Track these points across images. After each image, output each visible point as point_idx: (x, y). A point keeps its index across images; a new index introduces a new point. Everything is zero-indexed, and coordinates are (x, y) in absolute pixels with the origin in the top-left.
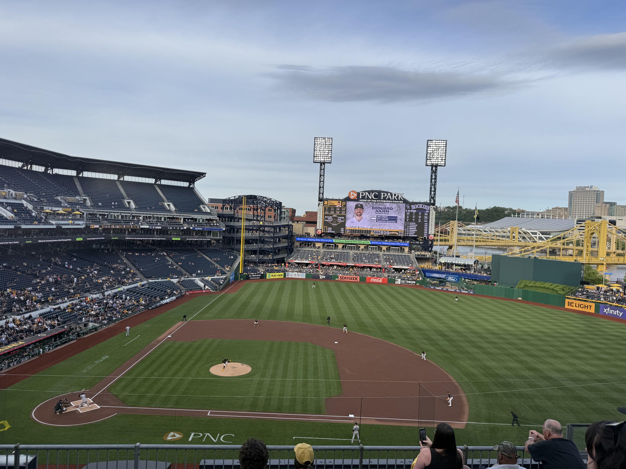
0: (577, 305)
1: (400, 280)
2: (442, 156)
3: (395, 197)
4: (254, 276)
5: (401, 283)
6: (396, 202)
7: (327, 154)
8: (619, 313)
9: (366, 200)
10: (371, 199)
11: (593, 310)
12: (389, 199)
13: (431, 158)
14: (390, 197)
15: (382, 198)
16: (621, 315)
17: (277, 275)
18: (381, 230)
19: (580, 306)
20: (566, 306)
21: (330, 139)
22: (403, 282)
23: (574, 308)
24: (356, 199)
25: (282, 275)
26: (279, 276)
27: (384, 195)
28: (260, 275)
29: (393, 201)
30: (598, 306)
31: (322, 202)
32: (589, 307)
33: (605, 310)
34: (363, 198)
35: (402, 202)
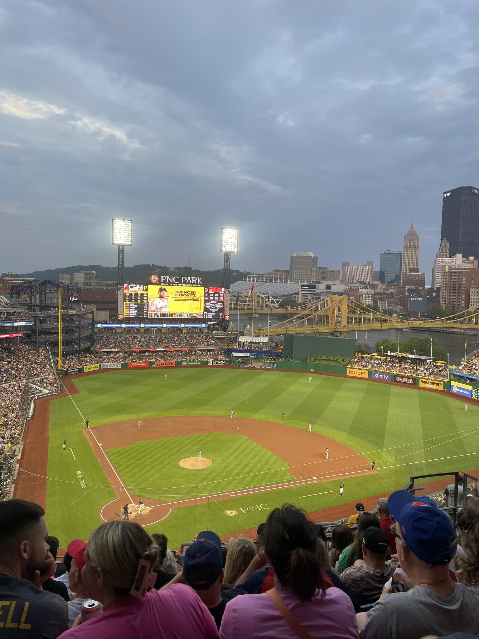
0: (356, 373)
1: (212, 361)
2: (234, 244)
3: (195, 281)
4: (72, 371)
5: (213, 364)
6: (195, 285)
7: (127, 237)
8: (385, 377)
9: (167, 284)
10: (172, 283)
11: (367, 376)
12: (189, 283)
13: (226, 245)
14: (190, 281)
15: (183, 282)
16: (387, 378)
17: (93, 368)
18: (183, 313)
19: (358, 373)
20: (348, 374)
21: (130, 221)
22: (215, 363)
23: (354, 375)
24: (158, 282)
25: (97, 367)
26: (95, 368)
27: (184, 279)
28: (78, 370)
29: (193, 285)
30: (370, 372)
31: (123, 286)
32: (364, 374)
33: (376, 375)
34: (165, 282)
35: (201, 285)
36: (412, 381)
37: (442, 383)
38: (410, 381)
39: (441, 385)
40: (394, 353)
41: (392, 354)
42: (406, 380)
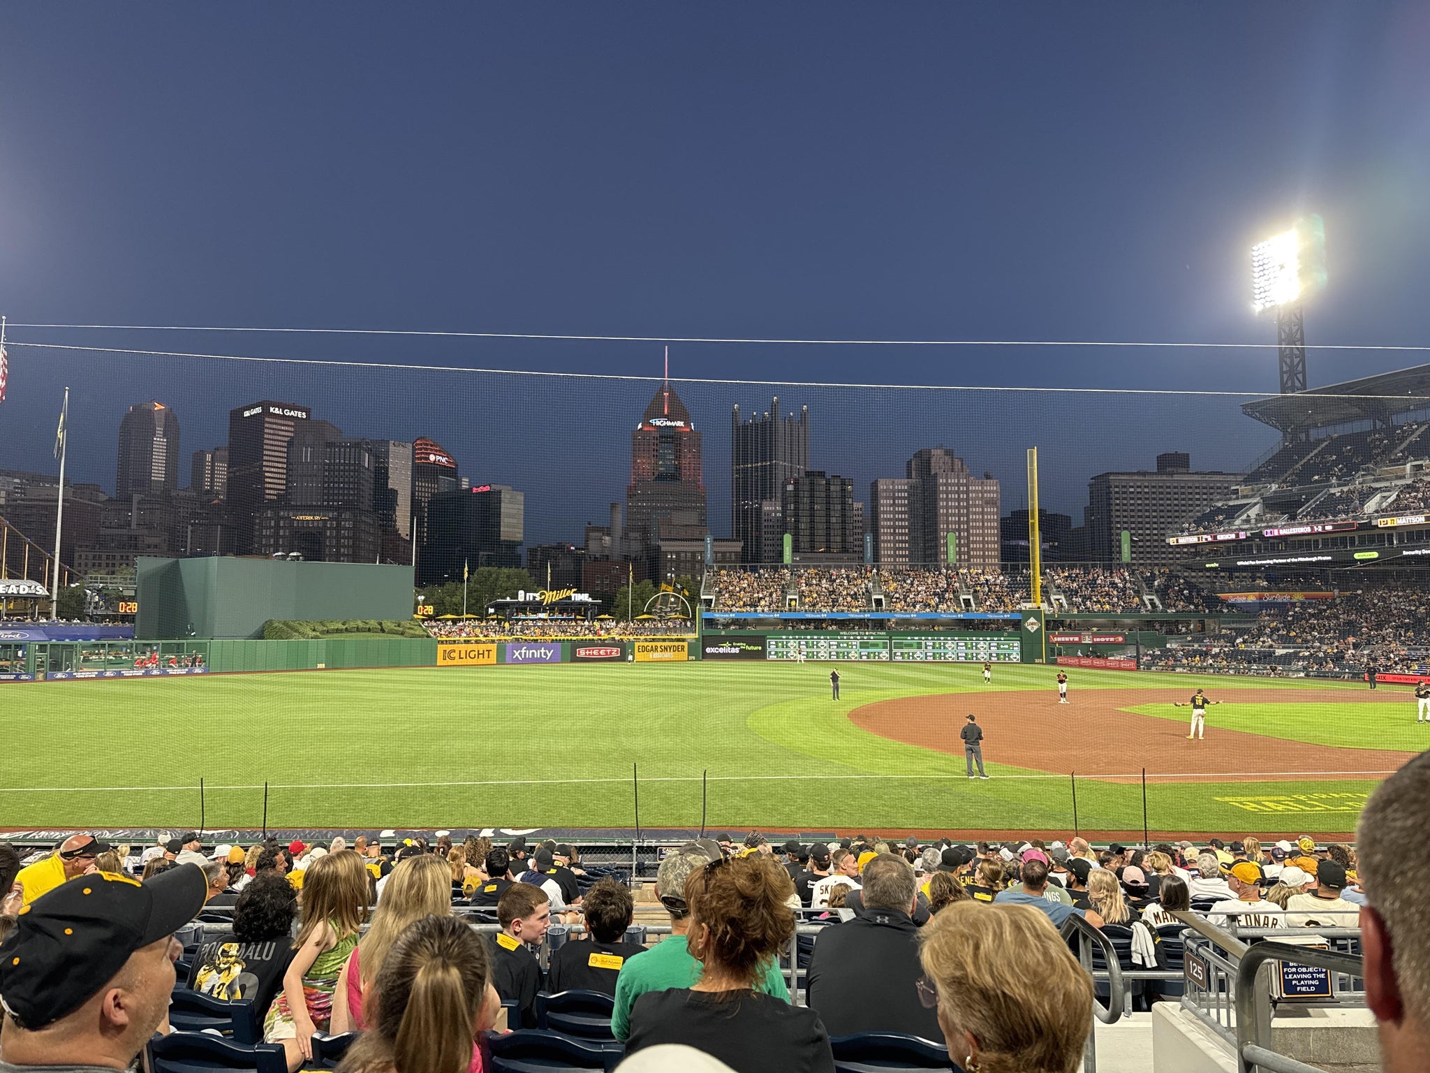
23: (456, 662)
36: (617, 652)
37: (685, 644)
38: (611, 652)
39: (683, 649)
40: (537, 595)
41: (530, 596)
42: (601, 652)
